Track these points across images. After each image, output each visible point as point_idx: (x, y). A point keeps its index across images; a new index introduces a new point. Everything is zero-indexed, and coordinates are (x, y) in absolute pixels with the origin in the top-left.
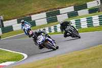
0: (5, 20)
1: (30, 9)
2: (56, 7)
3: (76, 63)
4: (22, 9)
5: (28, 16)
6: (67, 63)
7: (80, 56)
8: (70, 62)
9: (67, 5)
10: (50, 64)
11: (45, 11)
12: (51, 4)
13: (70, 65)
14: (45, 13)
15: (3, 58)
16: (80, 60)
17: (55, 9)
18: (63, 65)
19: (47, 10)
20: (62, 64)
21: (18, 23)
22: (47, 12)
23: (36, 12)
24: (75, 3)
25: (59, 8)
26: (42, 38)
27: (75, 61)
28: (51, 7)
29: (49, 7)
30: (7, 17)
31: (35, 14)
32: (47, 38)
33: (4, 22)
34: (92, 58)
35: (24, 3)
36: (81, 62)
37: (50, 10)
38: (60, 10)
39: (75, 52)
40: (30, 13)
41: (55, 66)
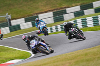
0: (13, 19)
1: (37, 8)
2: (63, 7)
3: (82, 61)
4: (29, 8)
5: (35, 15)
6: (73, 61)
7: (86, 54)
8: (76, 60)
9: (73, 5)
10: (57, 62)
11: (52, 11)
12: (58, 4)
13: (77, 62)
14: (52, 12)
15: (11, 56)
16: (87, 58)
17: (62, 8)
18: (70, 63)
19: (54, 10)
20: (68, 62)
21: (26, 22)
22: (54, 11)
23: (43, 11)
24: (81, 3)
25: (66, 8)
26: (35, 42)
27: (82, 59)
28: (58, 6)
29: (56, 6)
30: (15, 16)
31: (42, 13)
32: (40, 42)
33: (12, 21)
34: (98, 56)
35: (31, 2)
36: (87, 60)
37: (56, 10)
39: (81, 50)
40: (37, 12)
41: (62, 64)
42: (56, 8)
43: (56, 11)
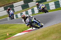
2: (11, 2)
11: (3, 6)
17: (10, 4)
19: (4, 5)
25: (13, 3)
38: (14, 4)
42: (5, 4)
43: (6, 6)
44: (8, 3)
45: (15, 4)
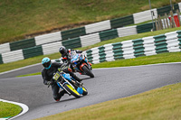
1: (32, 25)
2: (80, 22)
4: (18, 25)
5: (30, 38)
7: (122, 109)
9: (98, 18)
11: (60, 29)
12: (70, 17)
14: (59, 32)
17: (77, 25)
19: (64, 28)
21: (12, 50)
25: (84, 24)
27: (114, 117)
28: (70, 21)
29: (67, 21)
35: (22, 14)
37: (68, 27)
38: (86, 27)
39: (113, 101)
42: (66, 24)
43: (66, 29)
44: (73, 23)
45: (88, 28)
